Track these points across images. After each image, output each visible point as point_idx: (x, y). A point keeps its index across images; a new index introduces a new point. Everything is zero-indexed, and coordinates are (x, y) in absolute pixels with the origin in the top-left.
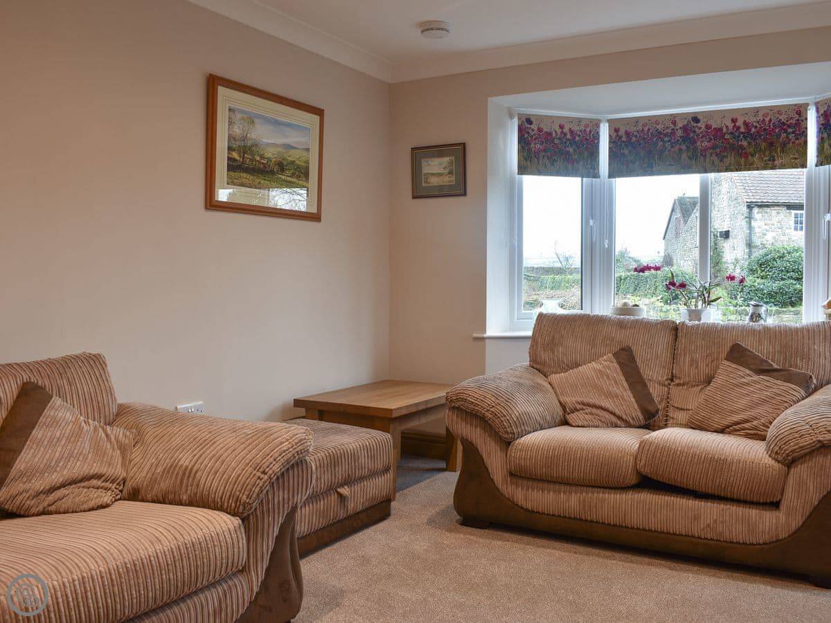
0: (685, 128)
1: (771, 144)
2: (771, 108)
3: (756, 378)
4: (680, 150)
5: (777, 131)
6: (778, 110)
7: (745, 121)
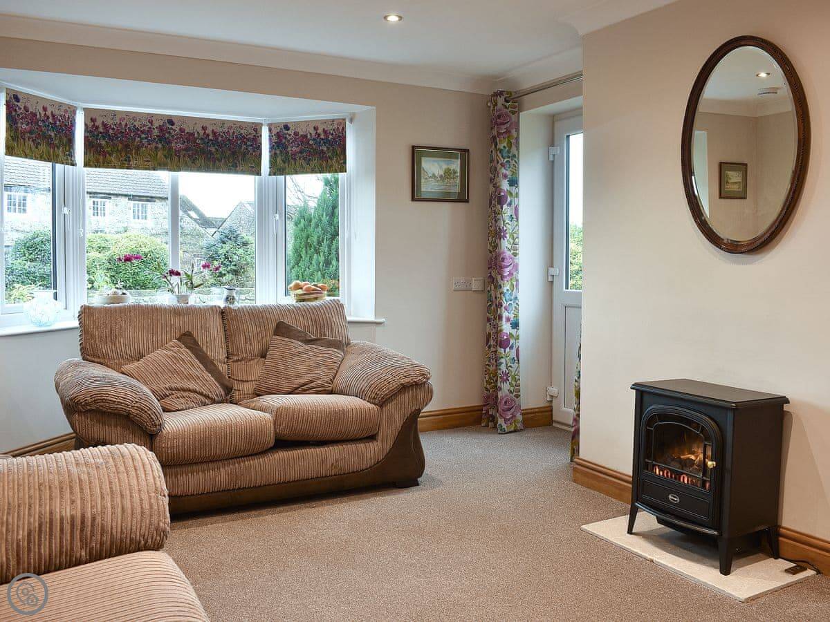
0: (161, 128)
1: (234, 153)
2: (235, 123)
3: (307, 347)
4: (156, 148)
5: (239, 142)
6: (241, 125)
7: (213, 130)
